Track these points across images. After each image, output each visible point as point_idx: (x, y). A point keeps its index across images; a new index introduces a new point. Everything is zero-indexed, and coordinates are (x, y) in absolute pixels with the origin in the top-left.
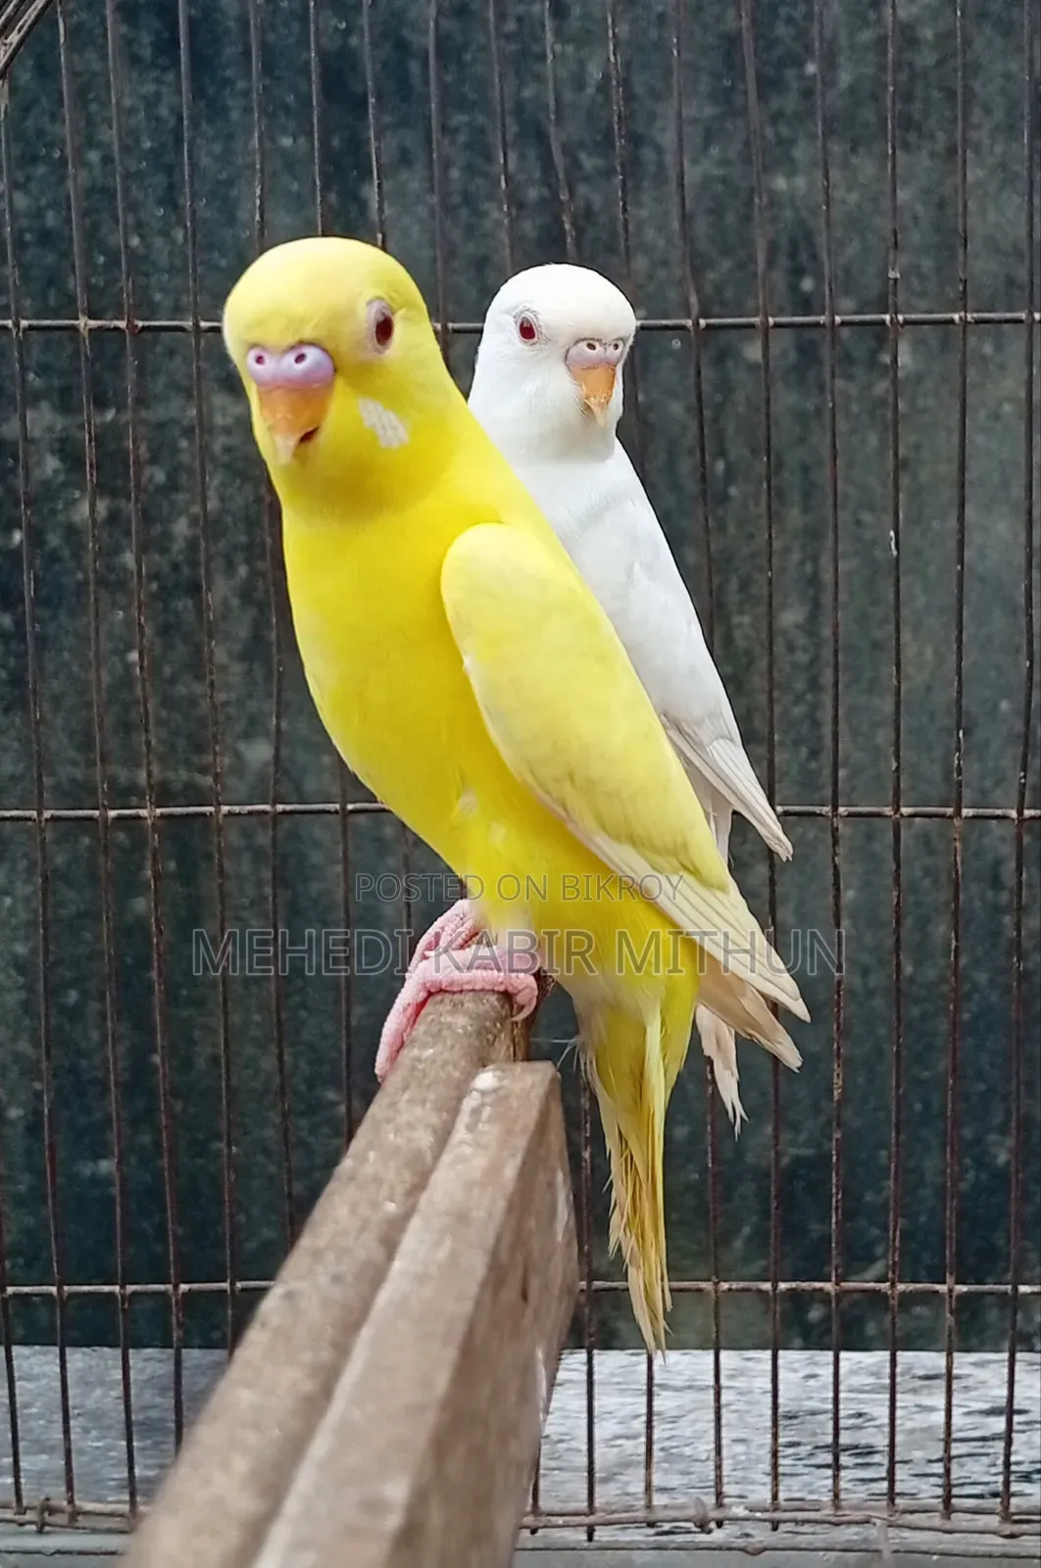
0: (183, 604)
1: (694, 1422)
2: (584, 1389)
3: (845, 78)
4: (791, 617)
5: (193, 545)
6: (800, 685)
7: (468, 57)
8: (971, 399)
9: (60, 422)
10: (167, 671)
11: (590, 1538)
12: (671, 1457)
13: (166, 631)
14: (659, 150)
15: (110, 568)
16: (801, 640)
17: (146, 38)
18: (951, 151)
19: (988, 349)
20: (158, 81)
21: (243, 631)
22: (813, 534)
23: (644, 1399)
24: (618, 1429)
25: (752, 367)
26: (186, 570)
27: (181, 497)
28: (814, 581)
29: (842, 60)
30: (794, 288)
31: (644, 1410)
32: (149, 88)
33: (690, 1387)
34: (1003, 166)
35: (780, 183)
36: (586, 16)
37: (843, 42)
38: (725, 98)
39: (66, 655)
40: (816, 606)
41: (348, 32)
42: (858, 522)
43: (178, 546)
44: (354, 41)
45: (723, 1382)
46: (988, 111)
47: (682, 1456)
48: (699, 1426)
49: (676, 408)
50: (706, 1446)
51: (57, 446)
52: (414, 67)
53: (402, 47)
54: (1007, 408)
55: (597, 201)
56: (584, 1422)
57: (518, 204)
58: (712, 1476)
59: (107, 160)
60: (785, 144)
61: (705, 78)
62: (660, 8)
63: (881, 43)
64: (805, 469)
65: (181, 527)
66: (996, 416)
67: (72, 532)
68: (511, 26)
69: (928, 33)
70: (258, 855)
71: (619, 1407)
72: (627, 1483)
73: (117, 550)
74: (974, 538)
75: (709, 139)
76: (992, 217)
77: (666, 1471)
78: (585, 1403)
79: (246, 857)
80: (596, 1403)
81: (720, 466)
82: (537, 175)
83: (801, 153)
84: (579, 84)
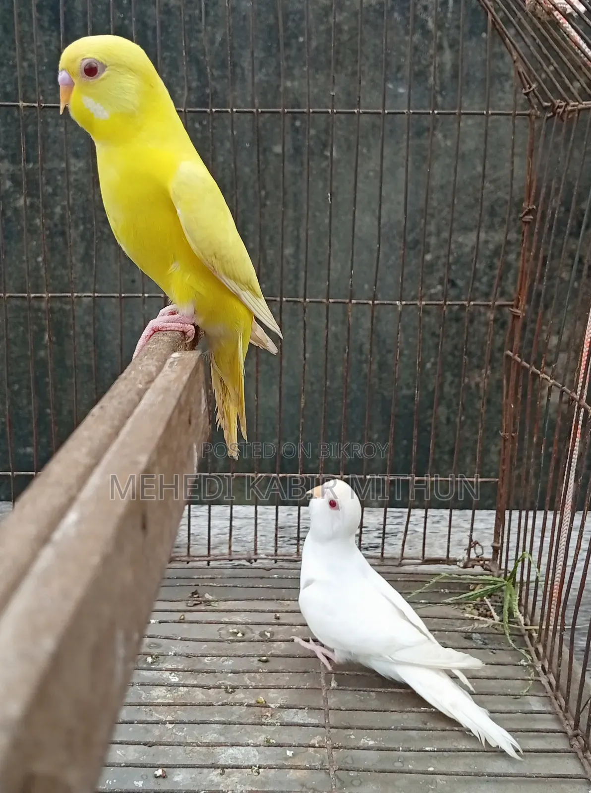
0: (59, 240)
1: (247, 530)
2: (207, 518)
3: (314, 44)
4: (289, 251)
5: (62, 217)
6: (291, 277)
7: (170, 30)
8: (359, 169)
9: (12, 168)
10: (52, 265)
11: (208, 565)
12: (238, 541)
13: (52, 249)
14: (243, 69)
15: (31, 225)
16: (292, 260)
17: (46, 19)
18: (354, 74)
19: (365, 151)
20: (51, 36)
21: (81, 250)
22: (298, 220)
23: (229, 522)
24: (219, 532)
25: (277, 155)
26: (60, 227)
27: (57, 198)
28: (298, 237)
29: (313, 37)
30: (293, 125)
31: (229, 525)
32: (47, 38)
33: (245, 518)
34: (372, 80)
35: (289, 84)
36: (216, 15)
37: (313, 30)
38: (267, 49)
39: (14, 258)
40: (298, 247)
41: (124, 19)
42: (314, 216)
43: (57, 217)
44: (126, 22)
45: (258, 516)
46: (367, 58)
47: (242, 541)
48: (248, 531)
49: (247, 170)
50: (251, 537)
51: (10, 177)
52: (149, 33)
53: (145, 25)
54: (371, 174)
55: (218, 87)
56: (207, 530)
57: (190, 89)
58: (253, 547)
59: (30, 66)
60: (290, 69)
61: (261, 42)
62: (244, 14)
63: (328, 31)
64: (295, 195)
65: (58, 210)
66: (367, 177)
67: (16, 210)
68: (187, 18)
69: (346, 27)
70: (87, 336)
71: (220, 523)
72: (222, 549)
73: (34, 218)
74: (358, 223)
75: (262, 65)
76: (368, 100)
77: (236, 546)
78: (207, 523)
79: (82, 337)
80: (212, 523)
81: (263, 193)
82: (196, 77)
83: (296, 72)
84: (212, 42)
